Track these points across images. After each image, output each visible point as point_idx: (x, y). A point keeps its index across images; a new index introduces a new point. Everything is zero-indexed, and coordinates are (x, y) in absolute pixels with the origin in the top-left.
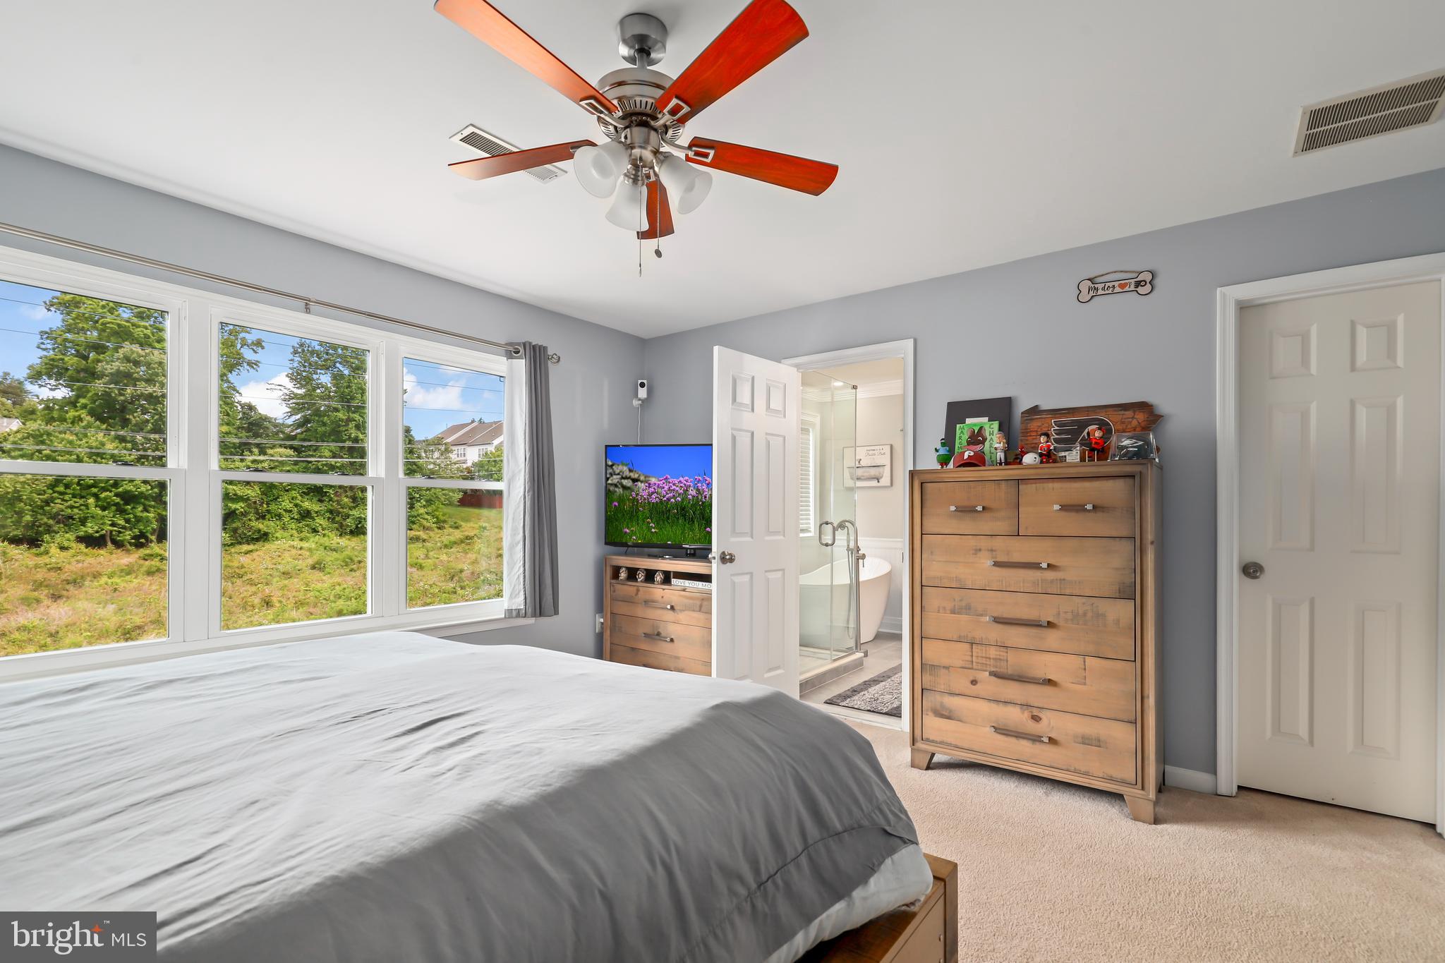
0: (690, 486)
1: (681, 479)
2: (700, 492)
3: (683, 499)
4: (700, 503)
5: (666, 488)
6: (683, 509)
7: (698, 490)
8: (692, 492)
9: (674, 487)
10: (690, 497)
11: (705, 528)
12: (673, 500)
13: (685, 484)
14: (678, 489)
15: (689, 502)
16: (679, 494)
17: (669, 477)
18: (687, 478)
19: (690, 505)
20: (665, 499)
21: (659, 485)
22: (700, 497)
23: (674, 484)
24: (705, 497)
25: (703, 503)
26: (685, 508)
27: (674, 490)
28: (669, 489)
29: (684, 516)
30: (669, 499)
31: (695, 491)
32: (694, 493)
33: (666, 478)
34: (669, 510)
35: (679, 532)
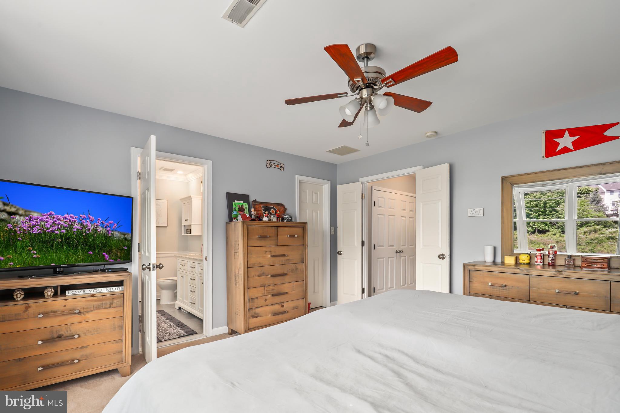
0: (75, 222)
1: (66, 216)
2: (84, 226)
3: (68, 231)
4: (84, 234)
5: (50, 222)
6: (68, 238)
7: (82, 224)
8: (77, 226)
9: (58, 222)
10: (75, 229)
11: (88, 252)
12: (57, 232)
13: (70, 220)
14: (63, 223)
15: (74, 234)
16: (64, 227)
17: (53, 213)
18: (72, 215)
19: (74, 235)
20: (49, 231)
21: (42, 219)
22: (84, 230)
23: (59, 219)
24: (89, 230)
25: (87, 234)
26: (69, 237)
27: (58, 224)
28: (53, 223)
29: (69, 244)
30: (53, 231)
31: (79, 225)
32: (79, 226)
33: (50, 214)
34: (53, 240)
35: (63, 256)
